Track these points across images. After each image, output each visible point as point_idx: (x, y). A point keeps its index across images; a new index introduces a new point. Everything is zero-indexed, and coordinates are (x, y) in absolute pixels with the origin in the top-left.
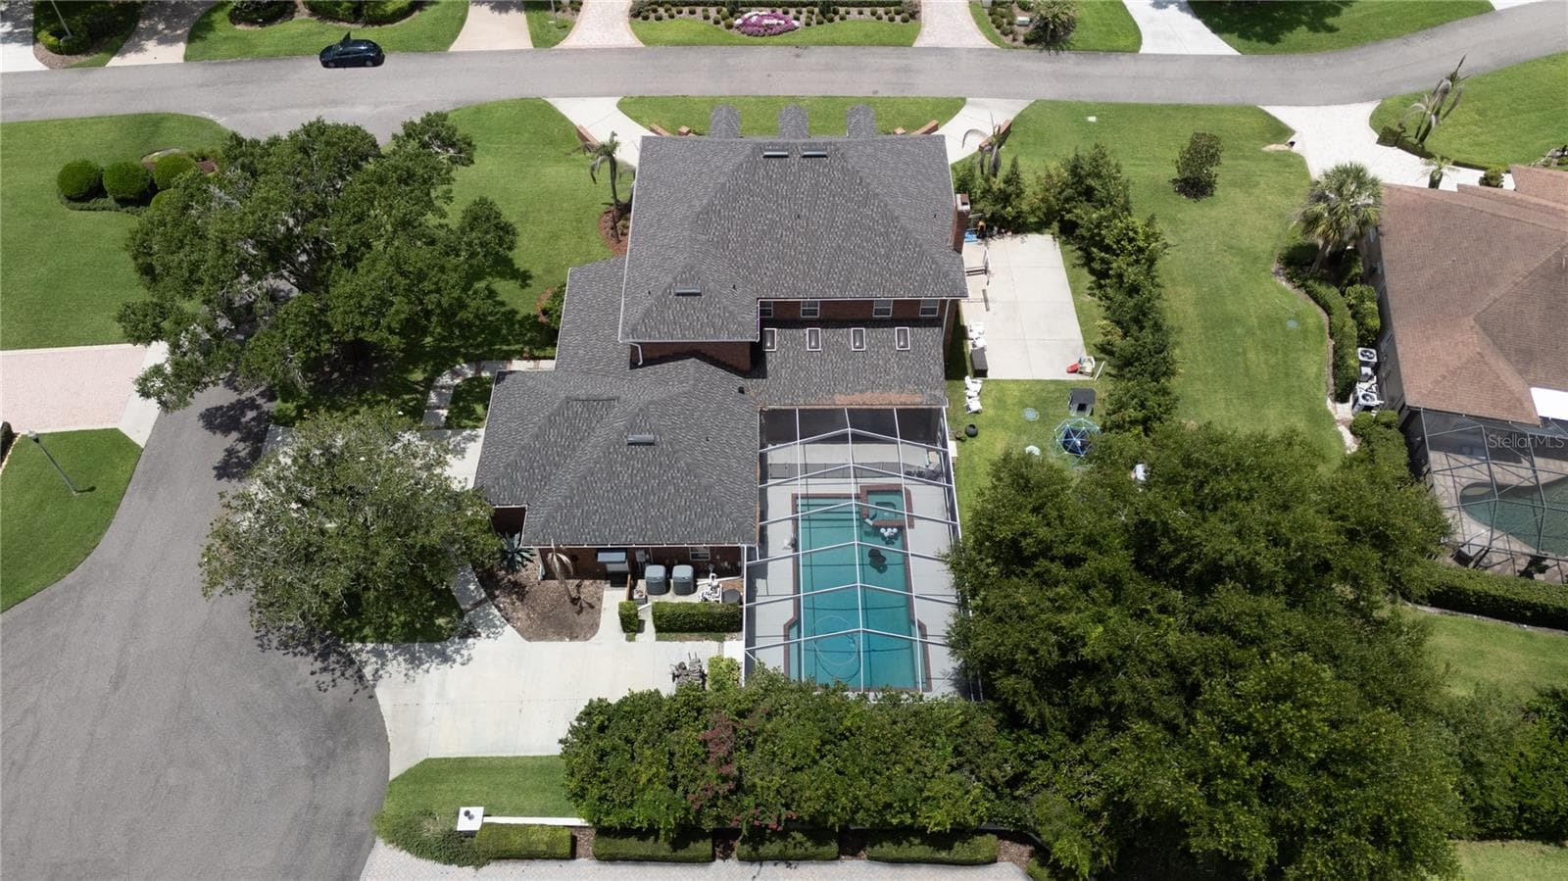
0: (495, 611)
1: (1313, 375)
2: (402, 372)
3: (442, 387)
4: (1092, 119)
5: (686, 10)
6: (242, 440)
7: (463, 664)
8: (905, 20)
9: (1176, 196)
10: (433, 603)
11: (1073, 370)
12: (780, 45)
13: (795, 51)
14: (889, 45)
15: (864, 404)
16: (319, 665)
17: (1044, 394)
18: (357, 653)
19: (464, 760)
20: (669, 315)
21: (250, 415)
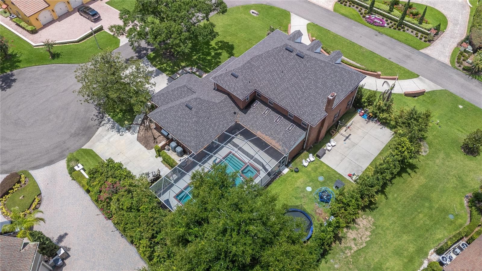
0: (138, 128)
1: (437, 238)
2: (181, 62)
3: (185, 70)
4: (461, 107)
5: (356, 6)
6: (137, 56)
7: (120, 135)
8: (425, 41)
9: (460, 149)
10: (129, 117)
11: (350, 176)
12: (374, 29)
13: (377, 33)
14: (411, 46)
15: (264, 139)
16: (97, 114)
17: (333, 176)
18: (106, 117)
19: (97, 155)
20: (226, 79)
21: (145, 52)
